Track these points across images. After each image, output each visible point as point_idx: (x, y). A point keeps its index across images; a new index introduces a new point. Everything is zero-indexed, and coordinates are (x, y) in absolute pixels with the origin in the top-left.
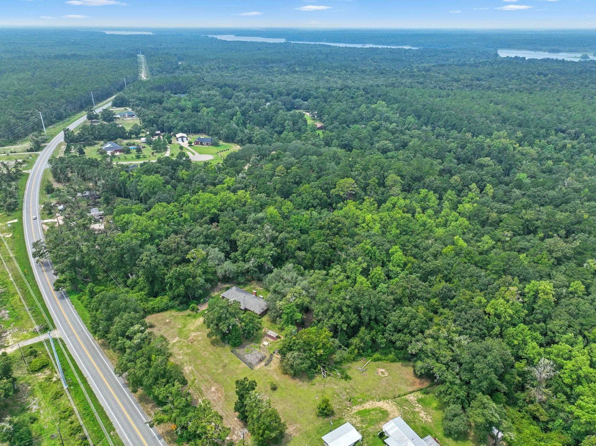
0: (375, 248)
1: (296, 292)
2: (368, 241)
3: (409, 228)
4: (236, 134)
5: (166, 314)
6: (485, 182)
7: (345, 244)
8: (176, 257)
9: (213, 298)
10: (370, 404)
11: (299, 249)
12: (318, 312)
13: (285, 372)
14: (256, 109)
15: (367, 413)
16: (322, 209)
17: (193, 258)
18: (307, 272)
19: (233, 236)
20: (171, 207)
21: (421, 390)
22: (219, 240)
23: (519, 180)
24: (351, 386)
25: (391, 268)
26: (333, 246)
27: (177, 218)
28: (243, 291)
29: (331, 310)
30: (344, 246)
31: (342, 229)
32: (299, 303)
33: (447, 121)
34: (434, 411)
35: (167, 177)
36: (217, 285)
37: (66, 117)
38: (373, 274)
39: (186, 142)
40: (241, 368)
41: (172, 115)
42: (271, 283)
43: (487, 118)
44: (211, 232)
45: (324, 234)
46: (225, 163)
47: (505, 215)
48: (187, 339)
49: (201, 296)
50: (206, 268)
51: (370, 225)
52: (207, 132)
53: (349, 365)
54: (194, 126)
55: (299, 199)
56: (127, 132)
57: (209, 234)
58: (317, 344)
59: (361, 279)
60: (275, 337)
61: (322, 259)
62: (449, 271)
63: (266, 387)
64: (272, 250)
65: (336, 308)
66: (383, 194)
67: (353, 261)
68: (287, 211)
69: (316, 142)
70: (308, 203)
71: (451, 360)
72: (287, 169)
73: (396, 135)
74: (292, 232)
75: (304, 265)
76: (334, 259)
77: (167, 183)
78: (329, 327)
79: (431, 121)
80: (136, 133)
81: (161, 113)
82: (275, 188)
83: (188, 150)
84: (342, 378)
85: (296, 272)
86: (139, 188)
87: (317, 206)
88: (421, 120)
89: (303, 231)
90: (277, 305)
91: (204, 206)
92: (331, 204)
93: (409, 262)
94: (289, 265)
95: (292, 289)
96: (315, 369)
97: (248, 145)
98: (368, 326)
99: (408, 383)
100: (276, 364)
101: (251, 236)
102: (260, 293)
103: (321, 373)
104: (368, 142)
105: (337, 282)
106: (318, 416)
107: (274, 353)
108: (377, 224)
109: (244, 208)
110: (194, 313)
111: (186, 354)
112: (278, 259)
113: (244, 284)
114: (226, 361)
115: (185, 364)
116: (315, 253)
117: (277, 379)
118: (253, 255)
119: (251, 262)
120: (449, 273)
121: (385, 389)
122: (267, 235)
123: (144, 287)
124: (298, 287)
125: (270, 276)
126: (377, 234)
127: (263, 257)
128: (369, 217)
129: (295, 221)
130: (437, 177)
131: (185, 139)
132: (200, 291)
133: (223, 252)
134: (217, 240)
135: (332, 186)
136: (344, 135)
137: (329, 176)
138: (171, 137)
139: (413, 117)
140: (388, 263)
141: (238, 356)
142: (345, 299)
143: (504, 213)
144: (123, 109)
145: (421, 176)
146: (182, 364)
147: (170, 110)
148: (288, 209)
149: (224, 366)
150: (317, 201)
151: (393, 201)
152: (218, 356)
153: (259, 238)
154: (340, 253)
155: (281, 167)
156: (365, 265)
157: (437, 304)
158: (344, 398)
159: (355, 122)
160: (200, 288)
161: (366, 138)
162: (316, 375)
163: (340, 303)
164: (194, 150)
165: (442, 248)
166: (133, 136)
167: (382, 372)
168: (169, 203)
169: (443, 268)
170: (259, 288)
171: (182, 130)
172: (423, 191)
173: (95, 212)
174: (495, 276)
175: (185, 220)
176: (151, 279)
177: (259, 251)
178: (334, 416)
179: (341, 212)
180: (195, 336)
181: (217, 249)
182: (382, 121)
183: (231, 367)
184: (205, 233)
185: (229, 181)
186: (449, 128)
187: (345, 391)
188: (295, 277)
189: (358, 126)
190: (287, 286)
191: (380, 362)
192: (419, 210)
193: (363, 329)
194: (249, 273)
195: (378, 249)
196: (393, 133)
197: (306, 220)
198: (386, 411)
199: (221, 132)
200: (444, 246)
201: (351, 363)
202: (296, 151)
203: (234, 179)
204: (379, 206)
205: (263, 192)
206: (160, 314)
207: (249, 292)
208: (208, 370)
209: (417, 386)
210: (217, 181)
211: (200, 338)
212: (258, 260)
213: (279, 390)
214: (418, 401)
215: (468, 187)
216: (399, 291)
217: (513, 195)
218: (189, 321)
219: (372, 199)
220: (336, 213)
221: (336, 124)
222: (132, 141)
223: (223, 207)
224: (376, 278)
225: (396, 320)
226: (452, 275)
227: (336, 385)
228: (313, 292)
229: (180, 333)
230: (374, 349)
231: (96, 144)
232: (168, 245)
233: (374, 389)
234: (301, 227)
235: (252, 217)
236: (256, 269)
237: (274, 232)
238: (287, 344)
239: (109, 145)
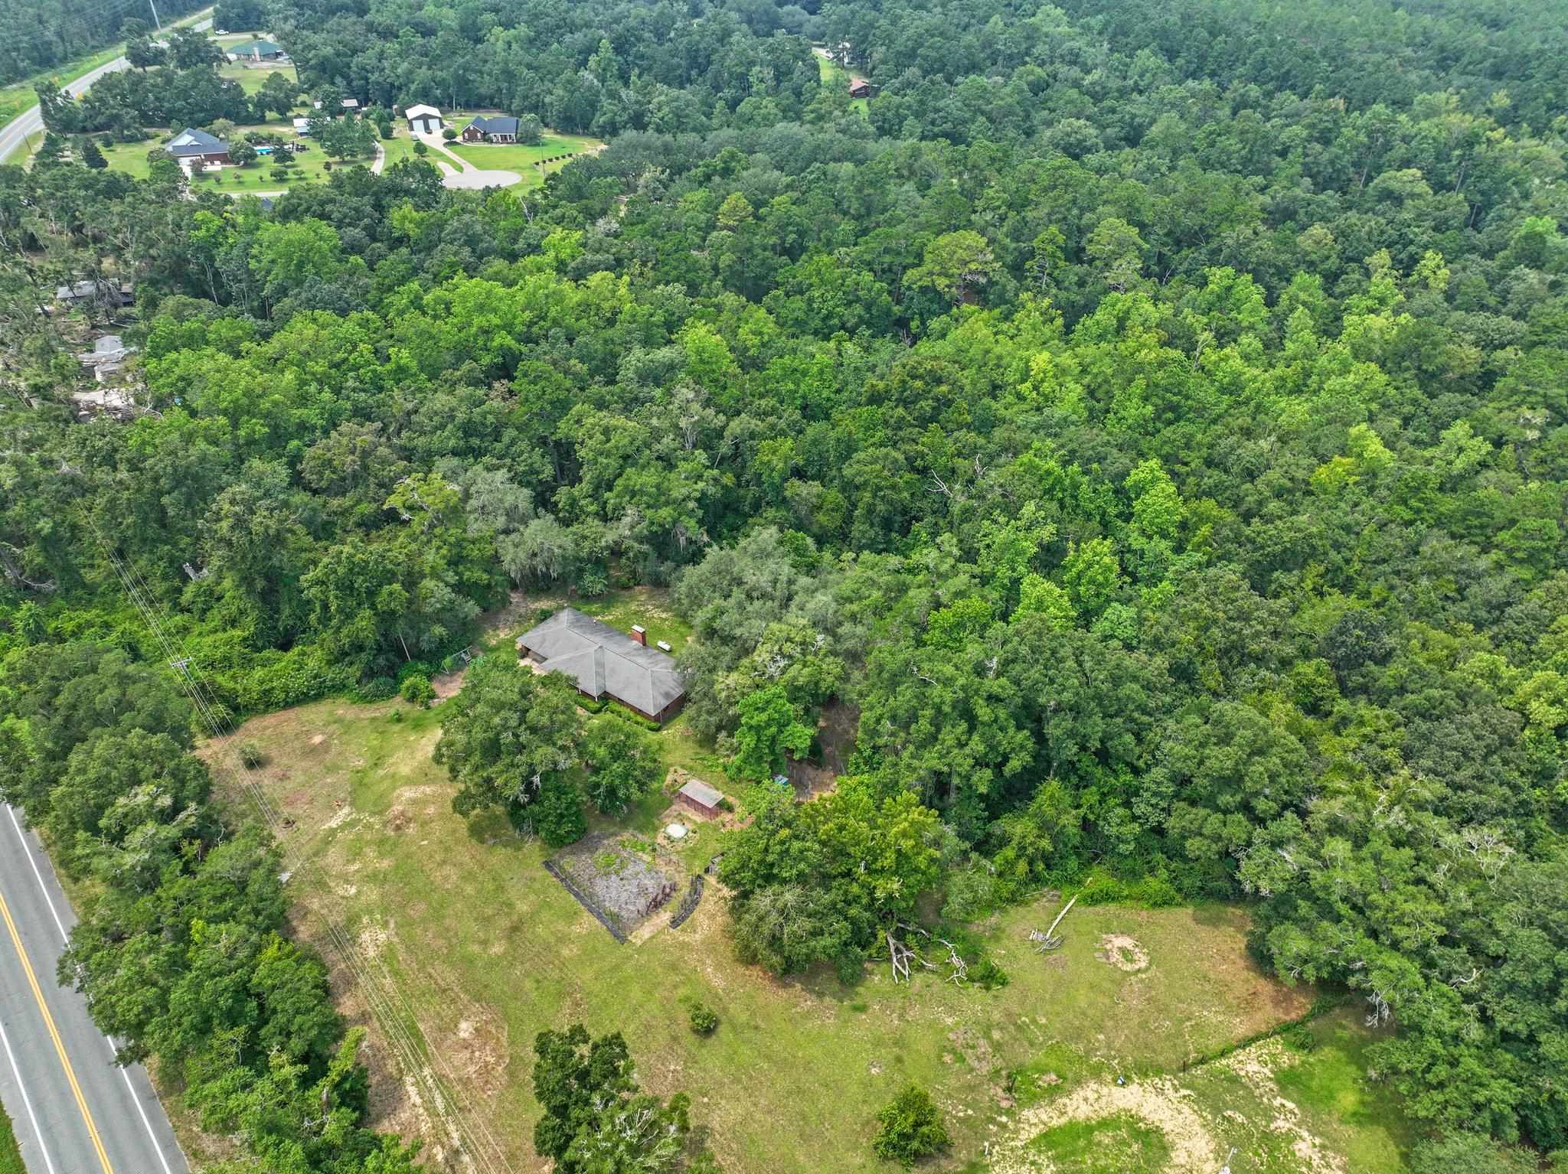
0: (1075, 467)
1: (789, 640)
2: (1050, 443)
3: (1187, 397)
4: (593, 105)
5: (315, 714)
6: (1412, 248)
7: (959, 454)
8: (359, 502)
9: (487, 649)
10: (1092, 1096)
11: (799, 473)
12: (878, 721)
13: (749, 957)
14: (660, 36)
15: (1082, 1143)
16: (873, 336)
17: (410, 508)
18: (827, 556)
19: (564, 428)
20: (349, 327)
21: (1284, 1029)
22: (513, 442)
23: (1535, 238)
24: (1009, 1015)
25: (1137, 542)
26: (919, 463)
27: (368, 363)
28: (597, 628)
29: (928, 712)
30: (960, 463)
31: (952, 401)
32: (801, 681)
33: (1263, 63)
34: (1350, 1131)
35: (356, 233)
36: (505, 602)
37: (64, 60)
38: (1081, 566)
39: (438, 133)
40: (579, 936)
41: (391, 47)
42: (697, 601)
43: (1390, 53)
44: (484, 415)
45: (886, 422)
46: (552, 188)
47: (1509, 352)
48: (381, 813)
49: (443, 648)
50: (459, 544)
51: (1046, 387)
52: (506, 102)
53: (994, 919)
54: (462, 82)
55: (798, 303)
56: (250, 100)
57: (477, 418)
58: (874, 854)
59: (1035, 586)
60: (711, 805)
61: (881, 507)
62: (1347, 554)
63: (673, 1020)
64: (700, 477)
65: (946, 709)
66: (1081, 283)
67: (1002, 519)
68: (756, 341)
69: (848, 125)
70: (829, 316)
71: (1443, 941)
72: (758, 204)
73: (1108, 103)
74: (773, 411)
75: (815, 529)
76: (921, 510)
77: (354, 248)
78: (920, 779)
79: (1211, 66)
80: (281, 103)
81: (359, 43)
82: (716, 269)
83: (441, 155)
84: (971, 980)
85: (788, 560)
86: (253, 265)
87: (857, 326)
88: (1180, 62)
89: (810, 411)
90: (718, 687)
91: (470, 324)
92: (902, 323)
93: (1203, 519)
94: (766, 535)
95: (774, 626)
96: (863, 948)
97: (629, 135)
98: (1069, 771)
99: (1230, 997)
100: (712, 917)
101: (627, 427)
102: (660, 633)
103: (889, 960)
104: (1017, 127)
105: (945, 599)
106: (885, 1158)
107: (707, 871)
108: (1072, 385)
109: (610, 333)
110: (417, 709)
111: (373, 877)
112: (726, 507)
113: (606, 599)
114: (523, 907)
115: (365, 920)
116: (857, 488)
117: (718, 982)
118: (633, 494)
119: (626, 520)
120: (1347, 561)
121: (1144, 1025)
122: (683, 423)
123: (242, 612)
124: (796, 619)
125: (691, 574)
126: (1075, 417)
127: (667, 503)
128: (1041, 360)
129: (785, 376)
130: (1262, 228)
131: (434, 124)
132: (438, 630)
133: (528, 484)
134: (506, 440)
135: (910, 260)
136: (941, 104)
137: (900, 228)
138: (392, 119)
139: (1155, 54)
140: (1119, 523)
141: (568, 881)
142: (980, 670)
143: (1503, 346)
144: (248, 36)
145: (1202, 228)
146: (353, 920)
147: (388, 34)
148: (761, 334)
149: (515, 929)
150: (858, 309)
151: (1119, 305)
152: (490, 886)
153: (656, 435)
154: (945, 488)
155: (736, 200)
156: (1047, 532)
157: (1320, 680)
158: (985, 1068)
159: (974, 67)
160: (437, 617)
161: (1009, 112)
162: (868, 965)
163: (963, 688)
164: (460, 155)
165: (1311, 469)
166: (270, 115)
167: (1123, 951)
168: (343, 313)
169: (1328, 543)
170: (658, 614)
171: (424, 96)
172: (1219, 276)
173: (109, 349)
174: (1526, 573)
175: (401, 372)
176: (260, 584)
177: (654, 480)
178: (949, 1156)
179: (943, 347)
180: (414, 802)
181: (501, 475)
182: (1057, 65)
183: (540, 929)
184: (461, 416)
185: (561, 240)
186: (1270, 86)
187: (987, 1035)
188: (784, 578)
189: (983, 80)
190: (759, 615)
191: (1112, 907)
192: (1207, 336)
193: (1053, 786)
194: (623, 561)
195: (1085, 473)
196: (1097, 98)
197: (821, 372)
198: (1158, 1131)
199: (547, 100)
200: (1315, 461)
201: (1003, 910)
202: (785, 151)
203: (577, 235)
204: (1068, 329)
205: (677, 280)
206: (291, 713)
207: (618, 631)
208: (451, 947)
209: (1268, 1014)
210: (521, 244)
211: (431, 810)
212: (649, 513)
213: (724, 1031)
214: (1278, 1082)
215: (1359, 261)
216: (1185, 636)
217: (1518, 287)
218: (397, 741)
219: (1047, 301)
220: (924, 347)
221: (912, 72)
222: (263, 130)
223: (535, 329)
224: (1092, 581)
225: (1187, 758)
226: (1357, 566)
227: (952, 1010)
228: (854, 636)
229: (358, 790)
230: (1087, 854)
231: (147, 137)
232: (330, 461)
233: (1100, 1029)
234: (804, 397)
235: (636, 358)
236: (645, 547)
237: (711, 411)
238: (757, 857)
239: (186, 139)
